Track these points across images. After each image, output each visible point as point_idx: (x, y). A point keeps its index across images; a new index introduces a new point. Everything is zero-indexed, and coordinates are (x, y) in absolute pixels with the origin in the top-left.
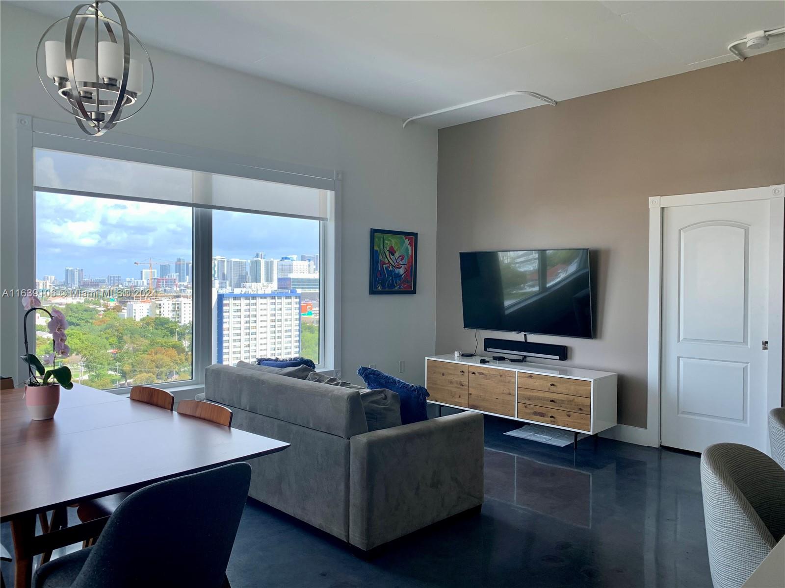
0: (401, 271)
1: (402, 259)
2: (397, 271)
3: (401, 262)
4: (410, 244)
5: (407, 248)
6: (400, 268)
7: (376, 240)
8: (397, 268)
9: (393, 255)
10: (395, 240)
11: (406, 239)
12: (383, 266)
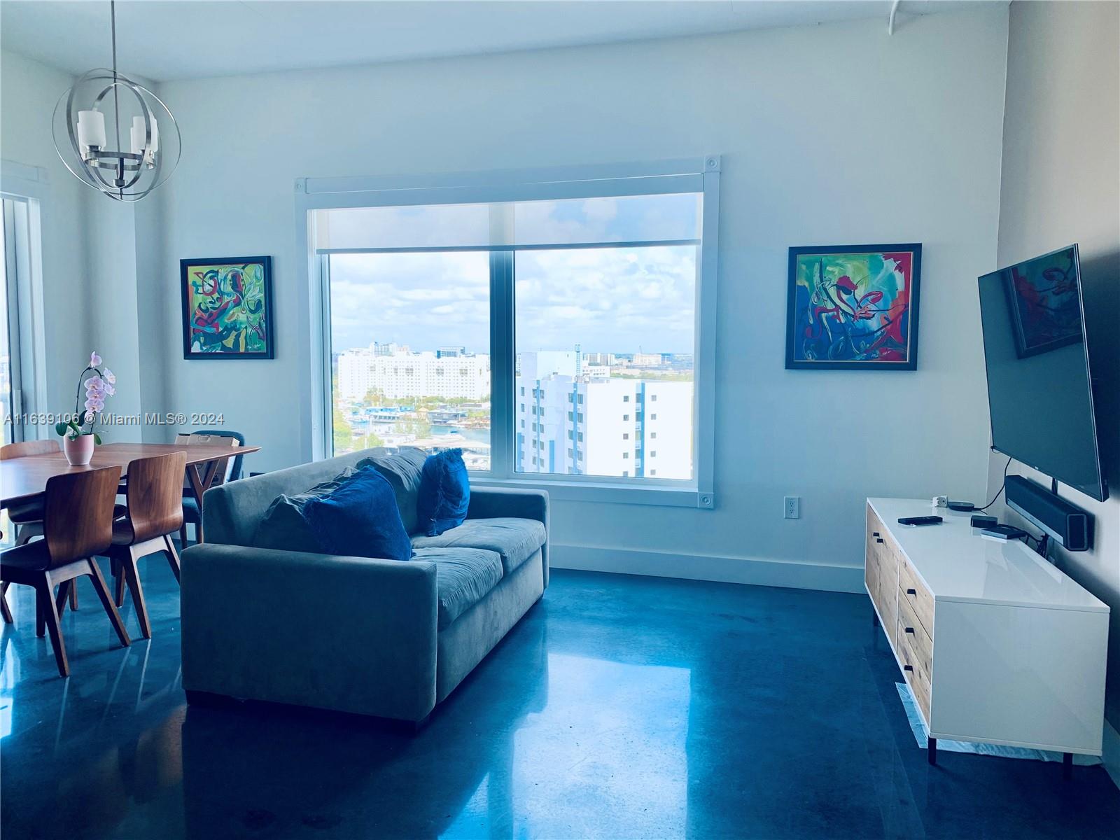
0: (874, 324)
1: (874, 301)
2: (859, 324)
3: (872, 307)
4: (899, 268)
5: (891, 278)
6: (869, 318)
7: (804, 267)
8: (861, 318)
9: (848, 293)
11: (887, 259)
12: (820, 316)
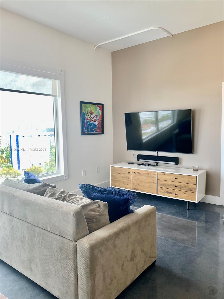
2: (94, 123)
3: (96, 119)
4: (100, 109)
5: (99, 111)
7: (83, 107)
9: (92, 115)
10: (93, 107)
11: (98, 107)
12: (87, 121)
